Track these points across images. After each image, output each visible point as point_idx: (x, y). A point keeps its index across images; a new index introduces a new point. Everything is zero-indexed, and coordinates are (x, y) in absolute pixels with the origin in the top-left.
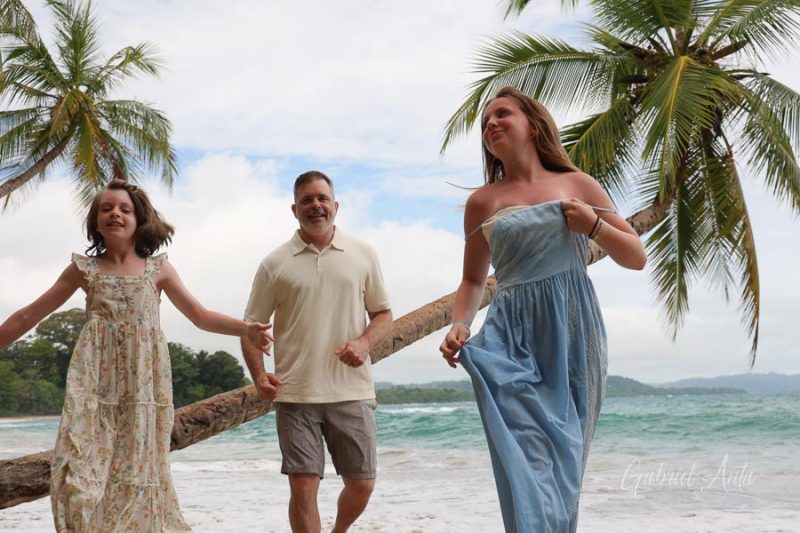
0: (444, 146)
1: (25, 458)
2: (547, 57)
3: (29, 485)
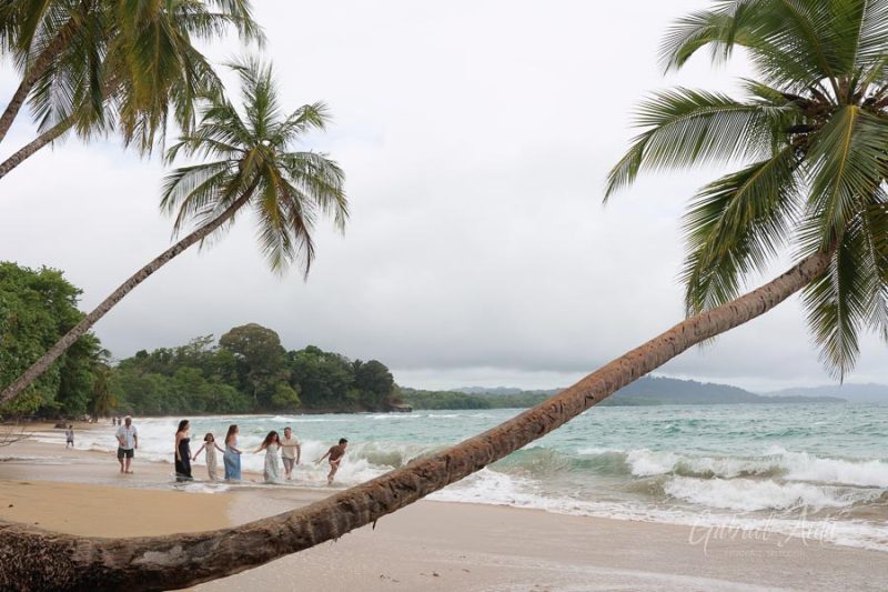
0: (607, 195)
1: (247, 527)
2: (709, 109)
3: (252, 554)
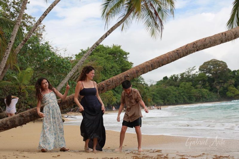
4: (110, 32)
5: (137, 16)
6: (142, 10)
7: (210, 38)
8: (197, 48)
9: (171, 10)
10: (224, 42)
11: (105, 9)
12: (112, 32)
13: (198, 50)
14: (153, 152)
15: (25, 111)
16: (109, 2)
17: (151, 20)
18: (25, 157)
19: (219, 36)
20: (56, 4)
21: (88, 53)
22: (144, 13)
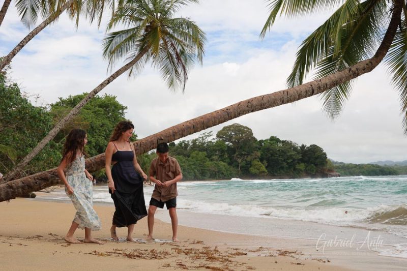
4: (114, 77)
5: (154, 58)
6: (159, 51)
7: (269, 96)
8: (253, 108)
9: (199, 55)
10: (285, 103)
11: (109, 45)
12: (117, 78)
13: (252, 111)
14: (194, 243)
15: (16, 180)
16: (115, 36)
17: (170, 66)
18: (21, 245)
19: (280, 94)
20: (39, 32)
21: (81, 103)
22: (163, 54)
